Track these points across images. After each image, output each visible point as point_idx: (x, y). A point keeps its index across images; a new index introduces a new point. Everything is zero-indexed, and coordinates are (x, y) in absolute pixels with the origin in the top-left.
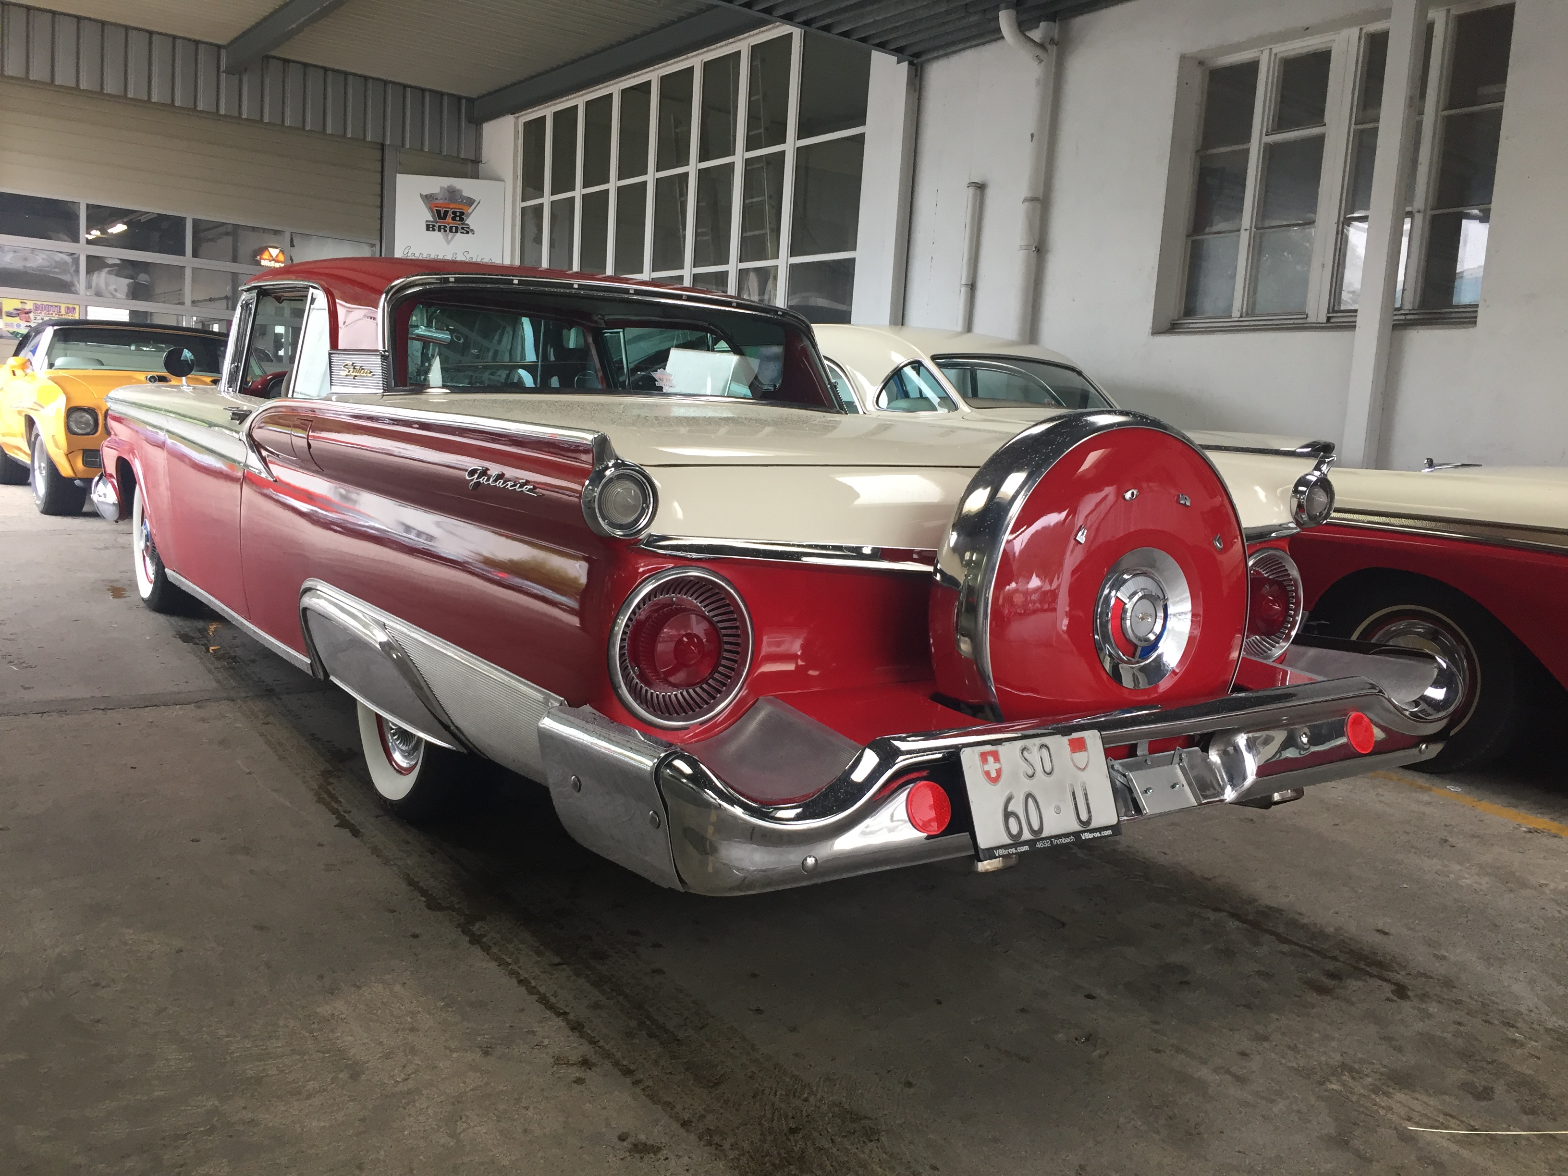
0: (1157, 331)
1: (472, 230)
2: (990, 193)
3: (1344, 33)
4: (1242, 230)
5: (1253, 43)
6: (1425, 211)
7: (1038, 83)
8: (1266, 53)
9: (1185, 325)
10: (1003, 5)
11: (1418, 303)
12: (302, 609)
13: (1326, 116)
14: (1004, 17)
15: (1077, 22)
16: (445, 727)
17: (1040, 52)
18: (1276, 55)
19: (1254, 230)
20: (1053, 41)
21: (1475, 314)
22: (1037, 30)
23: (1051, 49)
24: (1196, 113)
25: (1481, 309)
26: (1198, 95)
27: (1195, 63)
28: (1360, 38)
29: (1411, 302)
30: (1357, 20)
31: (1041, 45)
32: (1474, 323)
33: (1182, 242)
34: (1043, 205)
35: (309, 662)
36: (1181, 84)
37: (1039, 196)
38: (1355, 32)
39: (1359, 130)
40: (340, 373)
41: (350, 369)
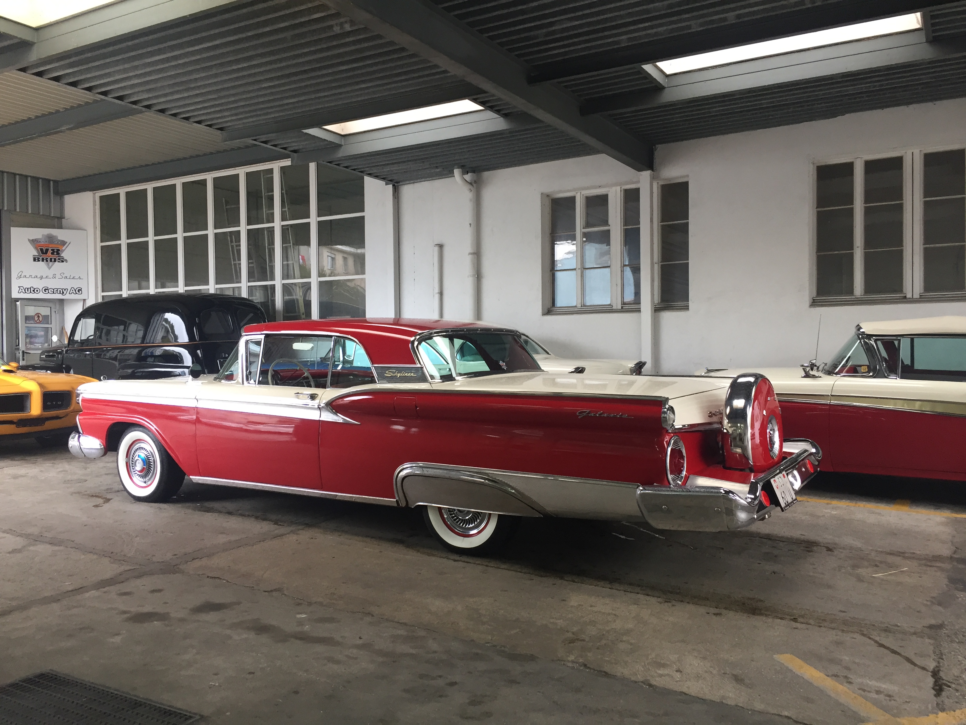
0: (544, 314)
1: (66, 260)
2: (446, 250)
3: (614, 188)
4: (577, 269)
5: (574, 190)
6: (658, 264)
7: (471, 200)
8: (579, 194)
9: (555, 311)
10: (456, 167)
11: (660, 301)
12: (403, 476)
13: (610, 222)
14: (457, 172)
15: (486, 174)
16: (533, 509)
17: (471, 187)
18: (583, 195)
19: (582, 269)
20: (475, 182)
21: (687, 305)
22: (468, 177)
23: (475, 185)
24: (548, 217)
25: (690, 303)
26: (548, 210)
27: (545, 196)
28: (621, 191)
29: (657, 299)
30: (620, 184)
31: (471, 184)
32: (688, 309)
33: (548, 274)
34: (478, 256)
35: (395, 500)
36: (543, 205)
37: (476, 252)
38: (618, 188)
39: (626, 229)
40: (385, 375)
41: (394, 373)
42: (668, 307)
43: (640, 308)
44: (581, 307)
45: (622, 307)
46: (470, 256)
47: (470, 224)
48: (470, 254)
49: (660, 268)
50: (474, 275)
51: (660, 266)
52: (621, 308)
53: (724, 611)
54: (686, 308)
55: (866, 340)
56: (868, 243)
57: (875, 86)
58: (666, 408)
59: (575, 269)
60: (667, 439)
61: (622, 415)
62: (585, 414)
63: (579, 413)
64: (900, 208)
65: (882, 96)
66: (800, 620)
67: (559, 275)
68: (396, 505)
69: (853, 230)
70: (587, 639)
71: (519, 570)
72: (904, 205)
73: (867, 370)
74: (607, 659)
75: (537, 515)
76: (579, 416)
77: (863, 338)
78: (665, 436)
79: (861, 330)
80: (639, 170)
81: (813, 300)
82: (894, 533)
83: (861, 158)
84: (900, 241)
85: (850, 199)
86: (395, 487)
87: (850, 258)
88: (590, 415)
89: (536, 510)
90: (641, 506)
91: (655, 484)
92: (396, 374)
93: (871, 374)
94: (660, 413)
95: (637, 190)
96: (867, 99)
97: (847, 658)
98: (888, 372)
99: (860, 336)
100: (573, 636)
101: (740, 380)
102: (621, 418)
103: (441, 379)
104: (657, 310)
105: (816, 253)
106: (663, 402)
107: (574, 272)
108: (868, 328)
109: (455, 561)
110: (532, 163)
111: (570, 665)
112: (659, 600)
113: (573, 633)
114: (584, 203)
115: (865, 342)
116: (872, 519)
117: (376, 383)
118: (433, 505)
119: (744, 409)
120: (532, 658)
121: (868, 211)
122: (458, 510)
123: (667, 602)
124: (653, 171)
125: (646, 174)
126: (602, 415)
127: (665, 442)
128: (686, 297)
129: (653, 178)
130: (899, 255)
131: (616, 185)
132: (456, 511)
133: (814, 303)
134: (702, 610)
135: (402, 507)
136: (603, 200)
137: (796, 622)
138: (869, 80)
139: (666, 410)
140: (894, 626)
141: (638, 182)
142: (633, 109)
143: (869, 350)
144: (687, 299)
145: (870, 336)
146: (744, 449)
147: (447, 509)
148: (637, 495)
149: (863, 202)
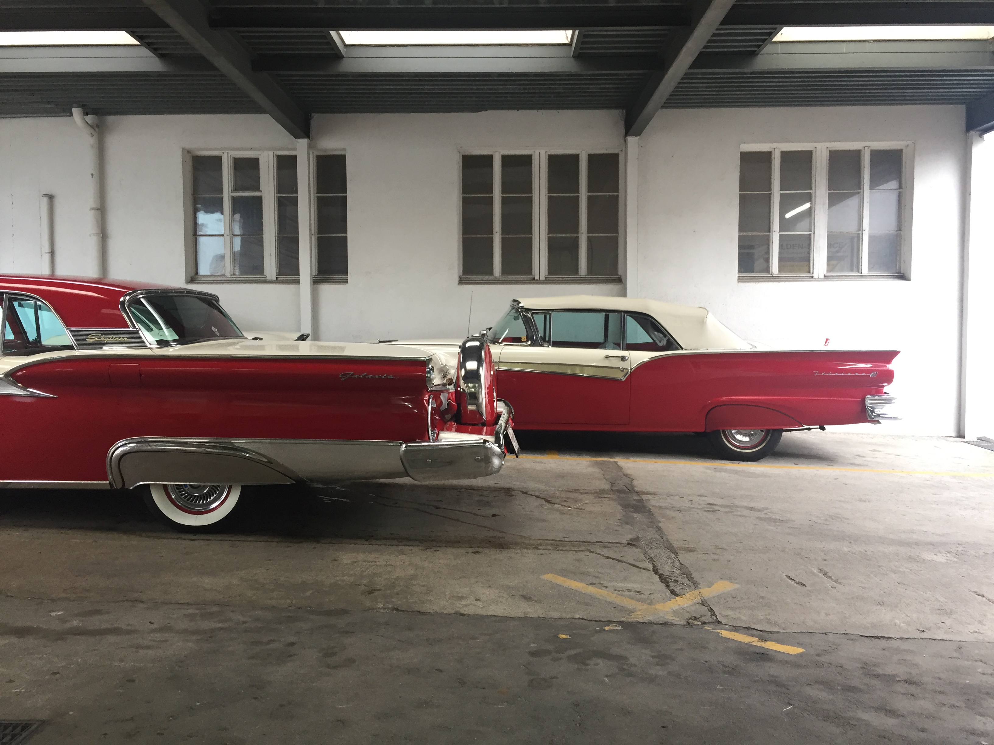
0: (187, 282)
2: (58, 202)
3: (266, 153)
4: (225, 235)
5: (221, 149)
6: (315, 235)
7: (92, 147)
8: (226, 155)
9: (199, 279)
10: (74, 105)
11: (317, 273)
12: (121, 455)
13: (262, 188)
14: (76, 111)
15: (111, 119)
16: (286, 475)
17: (92, 131)
18: (230, 155)
19: (231, 235)
20: (98, 126)
21: (346, 278)
22: (90, 118)
23: (97, 129)
24: (189, 176)
25: (350, 277)
26: (189, 168)
27: (187, 152)
28: (273, 156)
29: (315, 272)
30: (273, 149)
31: (92, 127)
32: (347, 282)
33: (191, 238)
34: (101, 212)
35: (108, 482)
36: (184, 162)
37: (99, 207)
38: (271, 153)
39: (279, 196)
40: (87, 340)
41: (100, 337)
42: (326, 280)
43: (299, 280)
44: (231, 276)
45: (277, 278)
46: (93, 211)
47: (92, 175)
48: (92, 209)
49: (316, 240)
50: (98, 234)
51: (316, 238)
52: (275, 279)
53: (480, 550)
54: (346, 281)
55: (524, 313)
56: (505, 230)
57: (519, 89)
58: (429, 368)
59: (223, 235)
60: (426, 397)
61: (387, 376)
62: (348, 376)
63: (342, 375)
64: (530, 200)
65: (522, 99)
66: (540, 547)
67: (202, 240)
68: (109, 487)
69: (492, 218)
70: (383, 589)
71: (269, 540)
72: (533, 198)
73: (526, 340)
74: (412, 601)
75: (289, 482)
76: (341, 378)
77: (522, 311)
78: (425, 396)
79: (520, 305)
80: (296, 137)
81: (460, 278)
82: (562, 476)
83: (499, 152)
84: (529, 230)
85: (490, 189)
86: (108, 466)
87: (491, 240)
88: (353, 377)
89: (288, 477)
90: (404, 461)
91: (417, 440)
92: (103, 339)
93: (529, 343)
94: (425, 372)
95: (294, 158)
96: (511, 99)
97: (592, 570)
98: (542, 341)
99: (520, 310)
100: (366, 588)
101: (469, 344)
102: (386, 378)
103: (158, 344)
104: (316, 282)
105: (462, 235)
106: (427, 362)
107: (222, 238)
108: (525, 303)
109: (192, 540)
110: (170, 113)
111: (382, 611)
112: (420, 548)
113: (365, 585)
114: (232, 165)
115: (523, 314)
116: (539, 467)
117: (74, 349)
118: (157, 483)
119: (477, 371)
120: (344, 612)
121: (505, 201)
122: (190, 485)
123: (428, 549)
124: (309, 139)
125: (303, 143)
126: (367, 377)
127: (425, 401)
128: (345, 271)
129: (310, 147)
130: (529, 242)
131: (269, 149)
132: (189, 487)
133: (462, 281)
134: (462, 551)
135: (117, 490)
136: (254, 163)
137: (538, 549)
138: (518, 83)
139: (429, 370)
140: (607, 543)
141: (295, 149)
142: (302, 73)
143: (528, 322)
144: (346, 272)
145: (528, 310)
146: (479, 406)
147: (175, 487)
148: (401, 452)
149: (501, 192)
